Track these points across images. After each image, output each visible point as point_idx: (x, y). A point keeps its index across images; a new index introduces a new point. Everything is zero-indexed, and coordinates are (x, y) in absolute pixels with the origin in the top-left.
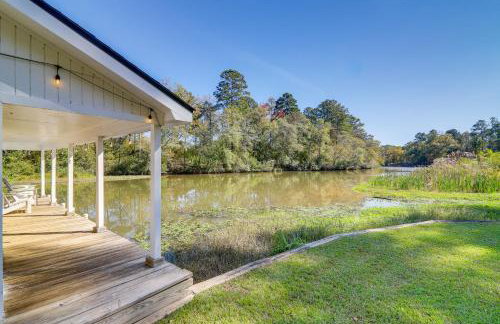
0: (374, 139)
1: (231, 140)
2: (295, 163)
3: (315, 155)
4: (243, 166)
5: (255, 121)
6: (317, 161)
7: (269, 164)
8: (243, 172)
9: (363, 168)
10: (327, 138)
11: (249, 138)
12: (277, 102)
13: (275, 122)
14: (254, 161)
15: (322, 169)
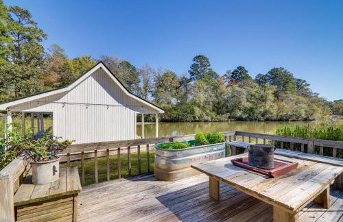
0: (319, 96)
1: (197, 102)
2: (245, 116)
3: (262, 110)
4: (206, 117)
5: (216, 88)
6: (263, 115)
7: (224, 117)
8: (206, 121)
9: (306, 120)
10: (271, 97)
11: (211, 100)
12: (233, 73)
13: (230, 88)
14: (213, 114)
15: (267, 120)
